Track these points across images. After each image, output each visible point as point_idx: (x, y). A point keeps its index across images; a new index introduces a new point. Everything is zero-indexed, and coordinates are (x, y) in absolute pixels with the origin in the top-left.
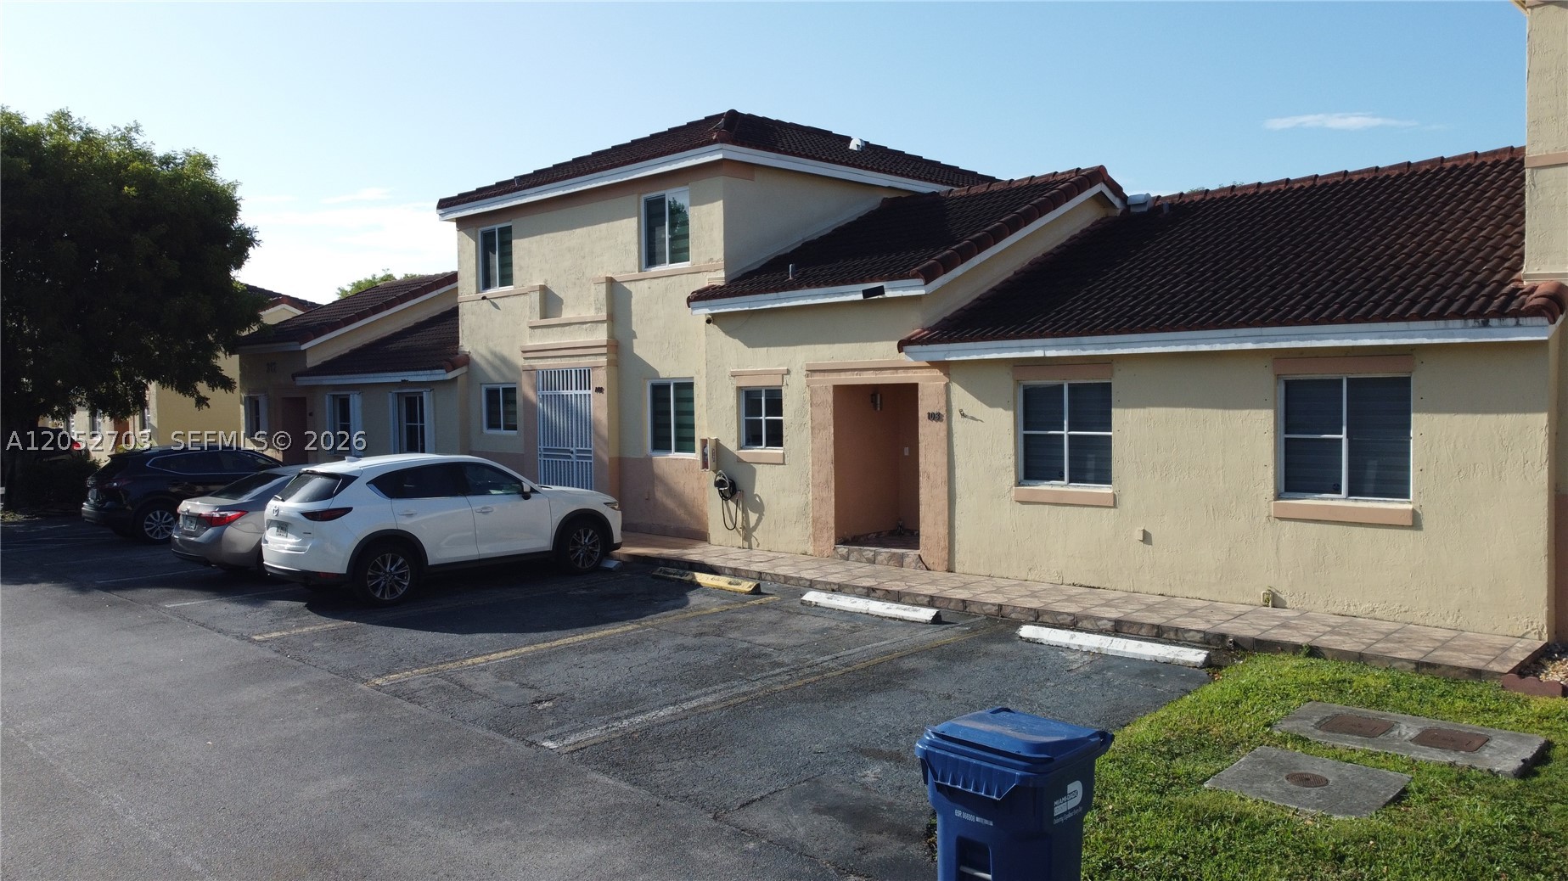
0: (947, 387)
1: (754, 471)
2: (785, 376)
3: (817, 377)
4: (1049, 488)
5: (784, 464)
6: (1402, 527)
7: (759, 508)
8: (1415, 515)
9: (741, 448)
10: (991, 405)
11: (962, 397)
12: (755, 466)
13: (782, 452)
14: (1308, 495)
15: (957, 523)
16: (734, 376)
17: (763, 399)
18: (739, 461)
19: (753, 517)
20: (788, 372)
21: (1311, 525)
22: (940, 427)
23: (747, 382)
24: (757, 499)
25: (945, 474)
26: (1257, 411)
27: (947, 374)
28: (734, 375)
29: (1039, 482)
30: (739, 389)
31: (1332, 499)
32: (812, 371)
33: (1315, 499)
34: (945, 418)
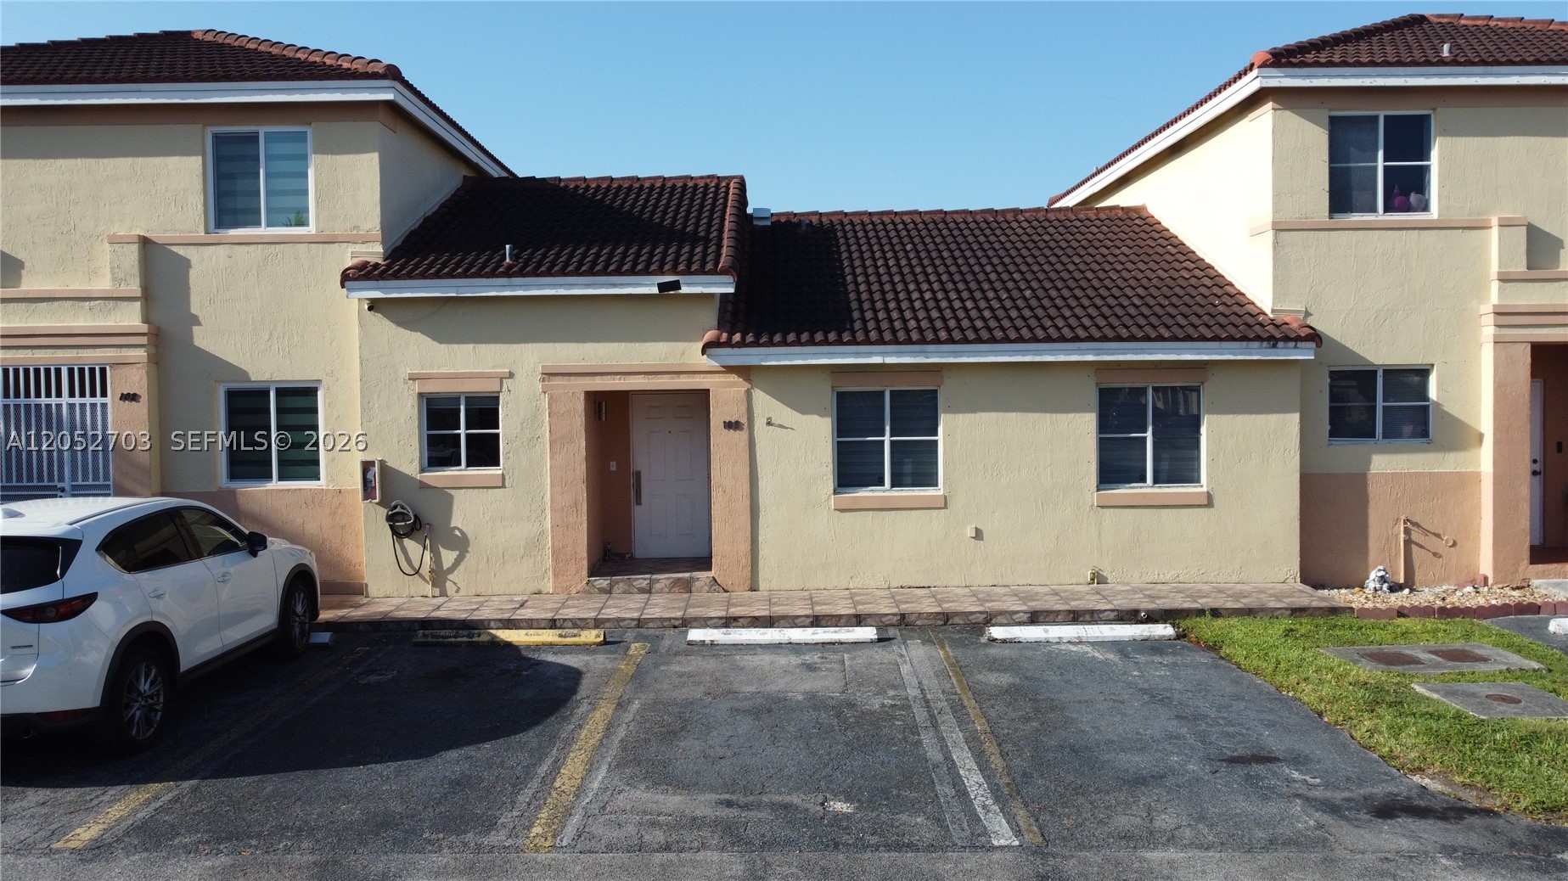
0: (748, 394)
1: (451, 497)
2: (504, 381)
3: (557, 381)
4: (871, 494)
5: (504, 486)
6: (1200, 506)
7: (461, 544)
8: (1209, 496)
9: (422, 470)
10: (804, 411)
11: (765, 404)
12: (452, 492)
13: (500, 472)
14: (1121, 486)
15: (761, 539)
16: (414, 380)
17: (462, 408)
18: (423, 486)
19: (448, 557)
20: (511, 375)
21: (1128, 510)
22: (740, 437)
23: (432, 388)
24: (457, 533)
25: (746, 487)
26: (1082, 414)
27: (747, 379)
28: (413, 378)
29: (859, 489)
30: (421, 395)
31: (1141, 487)
32: (549, 375)
33: (1127, 488)
34: (745, 426)
